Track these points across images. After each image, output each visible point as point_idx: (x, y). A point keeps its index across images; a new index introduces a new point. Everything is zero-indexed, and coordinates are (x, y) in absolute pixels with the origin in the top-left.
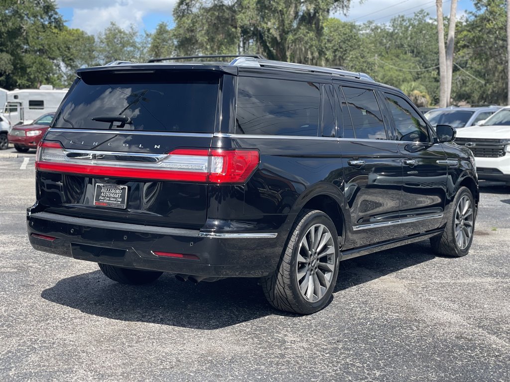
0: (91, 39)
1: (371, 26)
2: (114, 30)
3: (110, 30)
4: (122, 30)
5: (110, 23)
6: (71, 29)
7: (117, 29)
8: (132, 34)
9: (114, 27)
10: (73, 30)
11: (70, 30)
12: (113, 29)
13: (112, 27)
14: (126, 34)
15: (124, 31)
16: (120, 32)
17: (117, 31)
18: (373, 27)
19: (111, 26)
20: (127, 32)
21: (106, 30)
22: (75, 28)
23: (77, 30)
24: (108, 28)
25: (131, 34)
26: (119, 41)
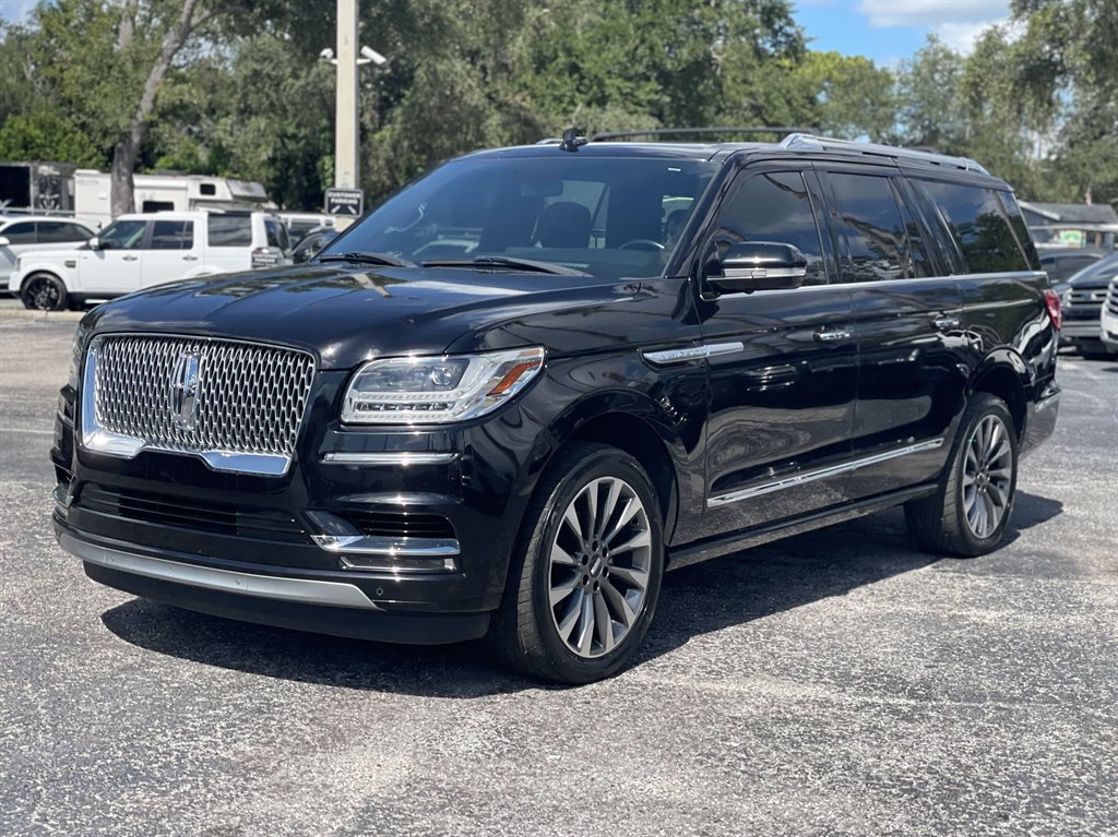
0: (884, 79)
2: (935, 54)
3: (926, 53)
4: (954, 52)
5: (926, 39)
6: (844, 57)
7: (942, 50)
9: (935, 46)
10: (849, 58)
11: (841, 60)
12: (932, 52)
13: (931, 46)
15: (957, 54)
16: (948, 56)
17: (941, 55)
19: (928, 44)
21: (916, 54)
22: (853, 56)
23: (856, 59)
24: (922, 49)
26: (946, 79)
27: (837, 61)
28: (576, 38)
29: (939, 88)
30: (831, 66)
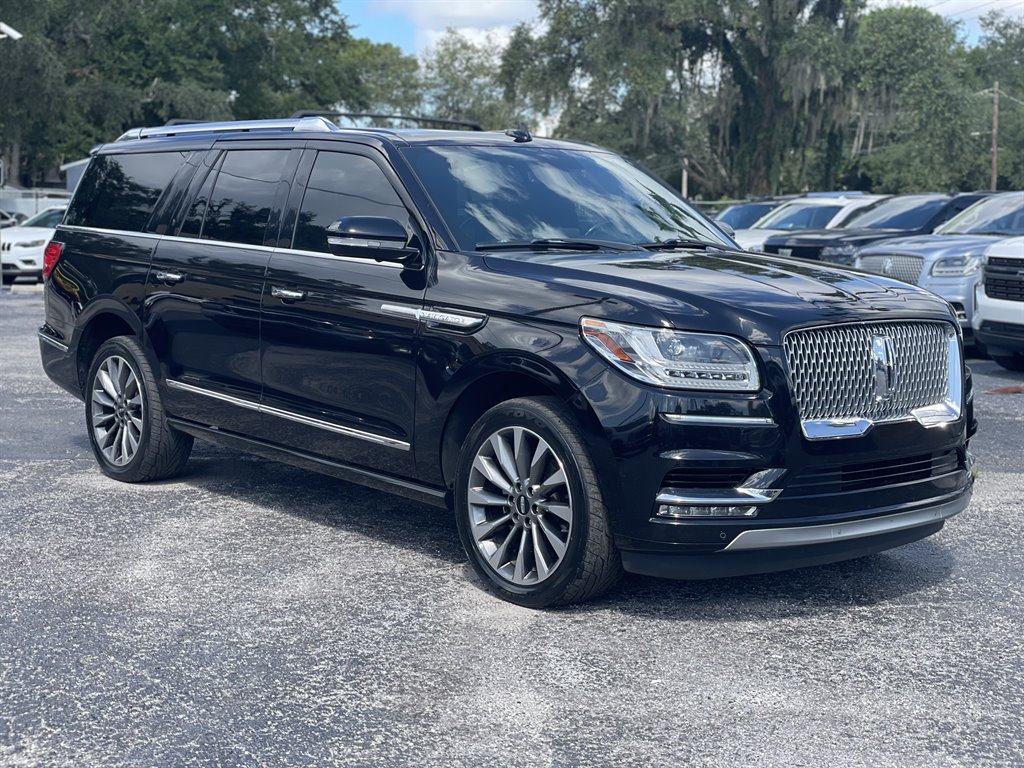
0: (411, 64)
1: (996, 21)
2: (454, 44)
3: (445, 44)
4: (469, 43)
5: (446, 31)
6: (375, 43)
7: (460, 41)
8: (489, 50)
9: (454, 36)
10: (379, 45)
11: (372, 46)
12: (451, 42)
13: (451, 38)
14: (478, 51)
15: (473, 45)
16: (465, 47)
17: (459, 45)
18: (1002, 25)
19: (448, 35)
20: (479, 47)
21: (438, 44)
22: (383, 43)
23: (385, 46)
24: (442, 40)
25: (486, 51)
26: (464, 66)
27: (369, 47)
28: (140, 16)
29: (459, 74)
30: (364, 51)
